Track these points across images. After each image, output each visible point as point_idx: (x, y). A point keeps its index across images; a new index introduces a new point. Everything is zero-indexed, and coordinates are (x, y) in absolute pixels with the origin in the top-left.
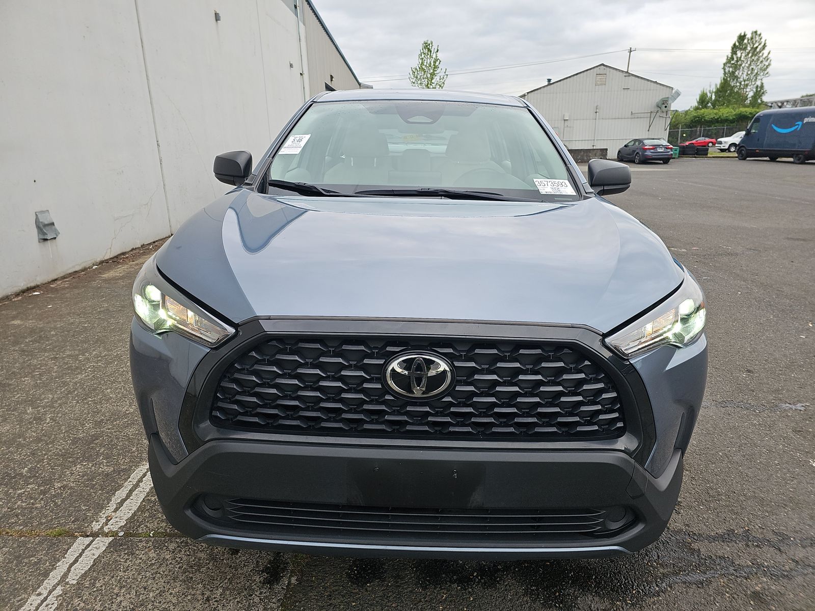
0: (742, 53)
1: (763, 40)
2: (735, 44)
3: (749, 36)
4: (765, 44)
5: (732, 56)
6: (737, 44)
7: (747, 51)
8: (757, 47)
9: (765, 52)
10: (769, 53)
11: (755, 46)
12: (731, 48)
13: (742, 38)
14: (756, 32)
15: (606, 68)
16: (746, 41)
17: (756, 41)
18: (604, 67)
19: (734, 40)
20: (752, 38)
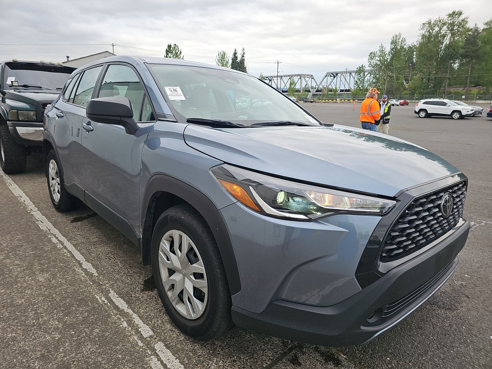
0: (171, 55)
1: (179, 49)
2: (167, 50)
3: (173, 46)
4: (181, 51)
5: (167, 56)
6: (168, 50)
7: (173, 54)
8: (177, 53)
9: (182, 55)
10: (183, 57)
11: (177, 52)
12: (165, 52)
13: (169, 46)
14: (176, 45)
15: (110, 54)
16: (172, 49)
17: (177, 50)
18: (109, 53)
19: (166, 47)
20: (174, 48)
